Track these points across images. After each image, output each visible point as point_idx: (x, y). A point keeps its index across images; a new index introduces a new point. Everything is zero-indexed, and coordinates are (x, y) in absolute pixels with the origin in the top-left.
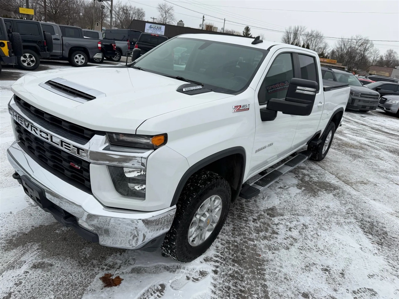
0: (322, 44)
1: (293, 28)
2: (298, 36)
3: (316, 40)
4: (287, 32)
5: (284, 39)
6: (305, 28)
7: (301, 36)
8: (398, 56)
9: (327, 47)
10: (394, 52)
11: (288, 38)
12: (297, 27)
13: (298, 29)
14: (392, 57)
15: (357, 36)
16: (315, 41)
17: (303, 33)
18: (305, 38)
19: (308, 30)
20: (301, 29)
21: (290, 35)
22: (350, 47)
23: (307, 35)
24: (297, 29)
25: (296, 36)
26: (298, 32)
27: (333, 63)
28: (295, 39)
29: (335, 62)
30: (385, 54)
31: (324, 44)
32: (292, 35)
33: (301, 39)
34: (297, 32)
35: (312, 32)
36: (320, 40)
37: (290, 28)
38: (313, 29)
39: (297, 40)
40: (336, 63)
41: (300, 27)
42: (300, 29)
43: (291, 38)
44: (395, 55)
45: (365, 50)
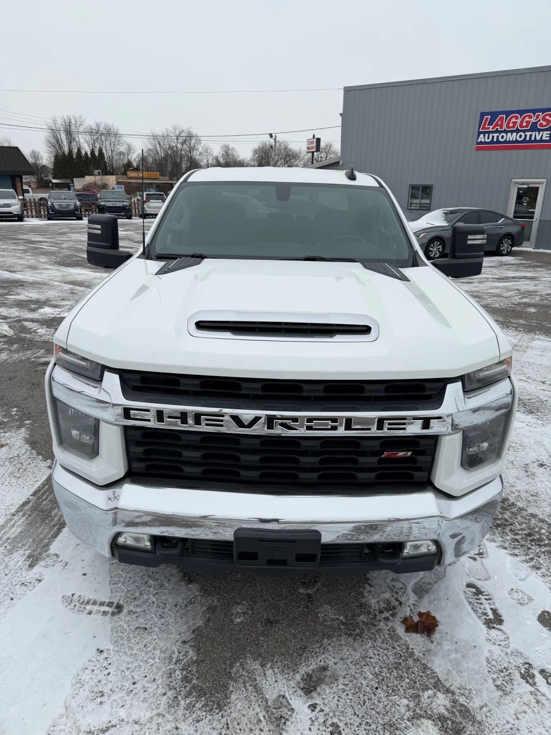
0: (121, 146)
1: (59, 122)
2: (75, 135)
3: (110, 140)
4: (52, 130)
5: (50, 142)
6: (83, 118)
7: (80, 136)
8: (238, 153)
9: (132, 152)
10: (230, 148)
11: (58, 141)
12: (66, 118)
13: (70, 122)
14: (231, 157)
15: (174, 126)
16: (108, 143)
17: (81, 129)
18: (88, 138)
19: (90, 123)
20: (76, 121)
21: (59, 136)
22: (171, 148)
23: (91, 133)
24: (67, 121)
25: (71, 135)
26: (73, 128)
27: (153, 177)
28: (71, 142)
29: (157, 175)
30: (219, 153)
31: (125, 146)
32: (62, 134)
33: (82, 141)
34: (70, 128)
35: (98, 125)
36: (115, 139)
37: (55, 121)
38: (98, 121)
39: (75, 143)
40: (159, 177)
41: (72, 118)
42: (73, 122)
43: (63, 140)
44: (234, 153)
45: (192, 149)
